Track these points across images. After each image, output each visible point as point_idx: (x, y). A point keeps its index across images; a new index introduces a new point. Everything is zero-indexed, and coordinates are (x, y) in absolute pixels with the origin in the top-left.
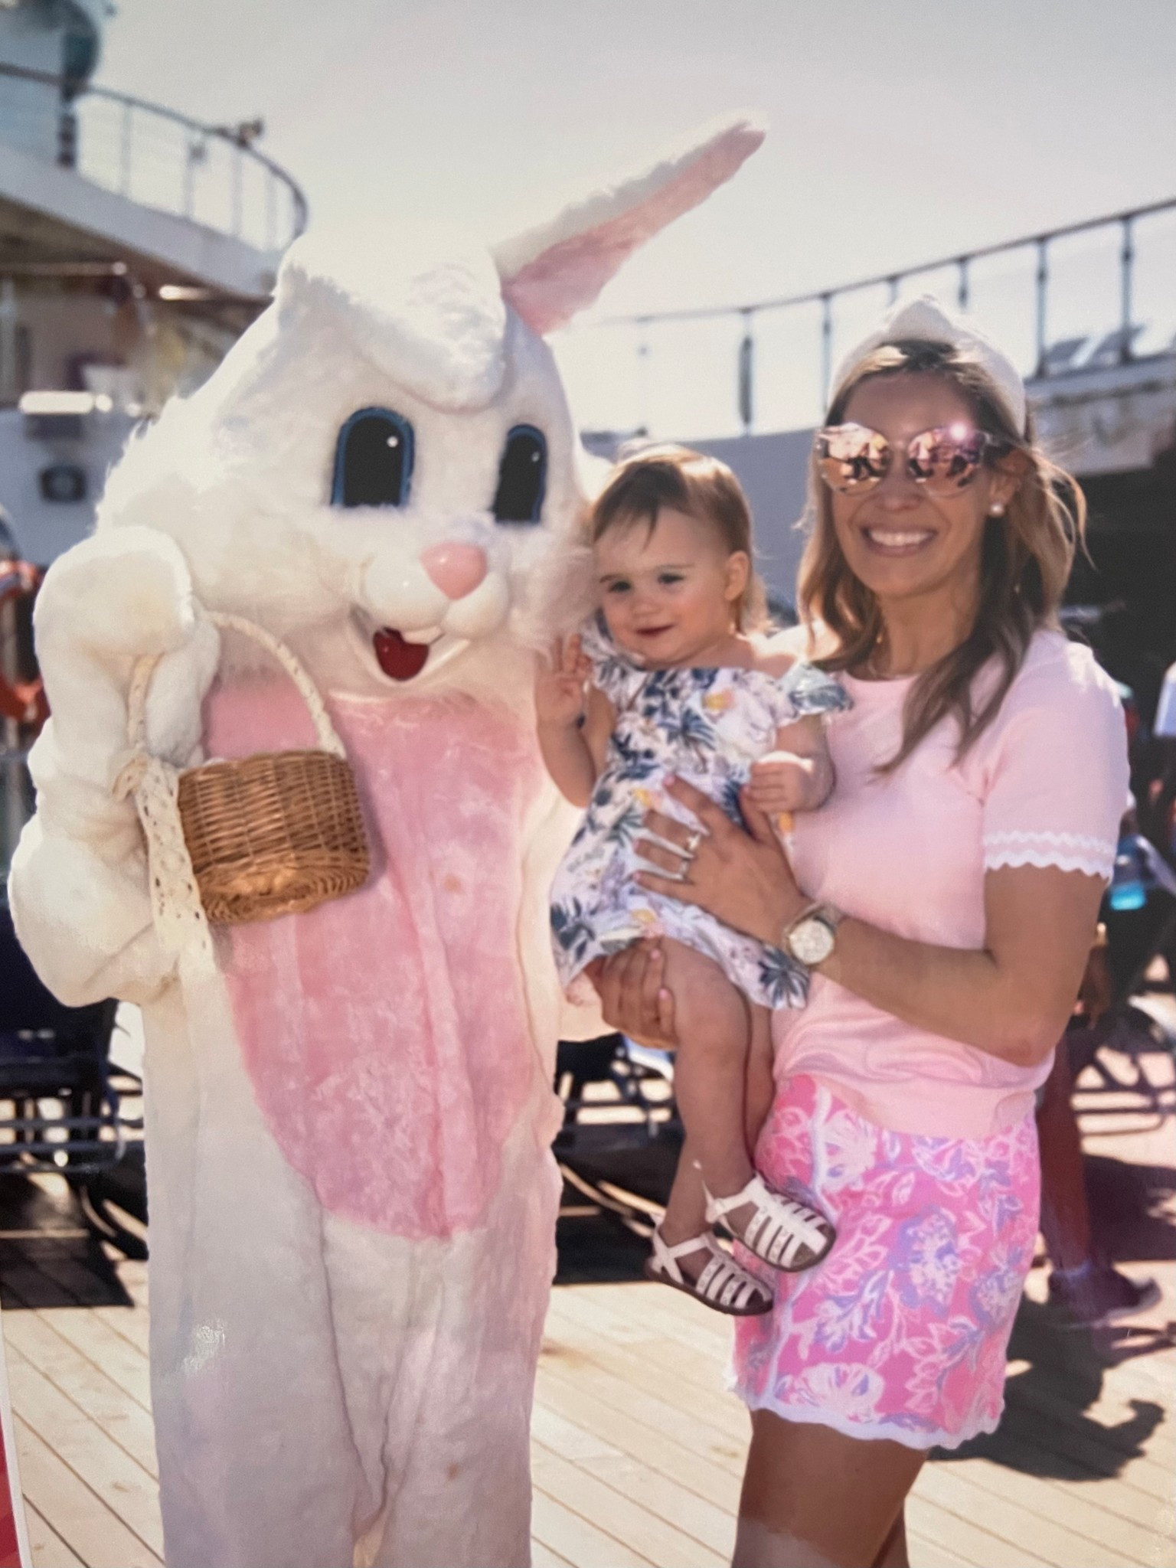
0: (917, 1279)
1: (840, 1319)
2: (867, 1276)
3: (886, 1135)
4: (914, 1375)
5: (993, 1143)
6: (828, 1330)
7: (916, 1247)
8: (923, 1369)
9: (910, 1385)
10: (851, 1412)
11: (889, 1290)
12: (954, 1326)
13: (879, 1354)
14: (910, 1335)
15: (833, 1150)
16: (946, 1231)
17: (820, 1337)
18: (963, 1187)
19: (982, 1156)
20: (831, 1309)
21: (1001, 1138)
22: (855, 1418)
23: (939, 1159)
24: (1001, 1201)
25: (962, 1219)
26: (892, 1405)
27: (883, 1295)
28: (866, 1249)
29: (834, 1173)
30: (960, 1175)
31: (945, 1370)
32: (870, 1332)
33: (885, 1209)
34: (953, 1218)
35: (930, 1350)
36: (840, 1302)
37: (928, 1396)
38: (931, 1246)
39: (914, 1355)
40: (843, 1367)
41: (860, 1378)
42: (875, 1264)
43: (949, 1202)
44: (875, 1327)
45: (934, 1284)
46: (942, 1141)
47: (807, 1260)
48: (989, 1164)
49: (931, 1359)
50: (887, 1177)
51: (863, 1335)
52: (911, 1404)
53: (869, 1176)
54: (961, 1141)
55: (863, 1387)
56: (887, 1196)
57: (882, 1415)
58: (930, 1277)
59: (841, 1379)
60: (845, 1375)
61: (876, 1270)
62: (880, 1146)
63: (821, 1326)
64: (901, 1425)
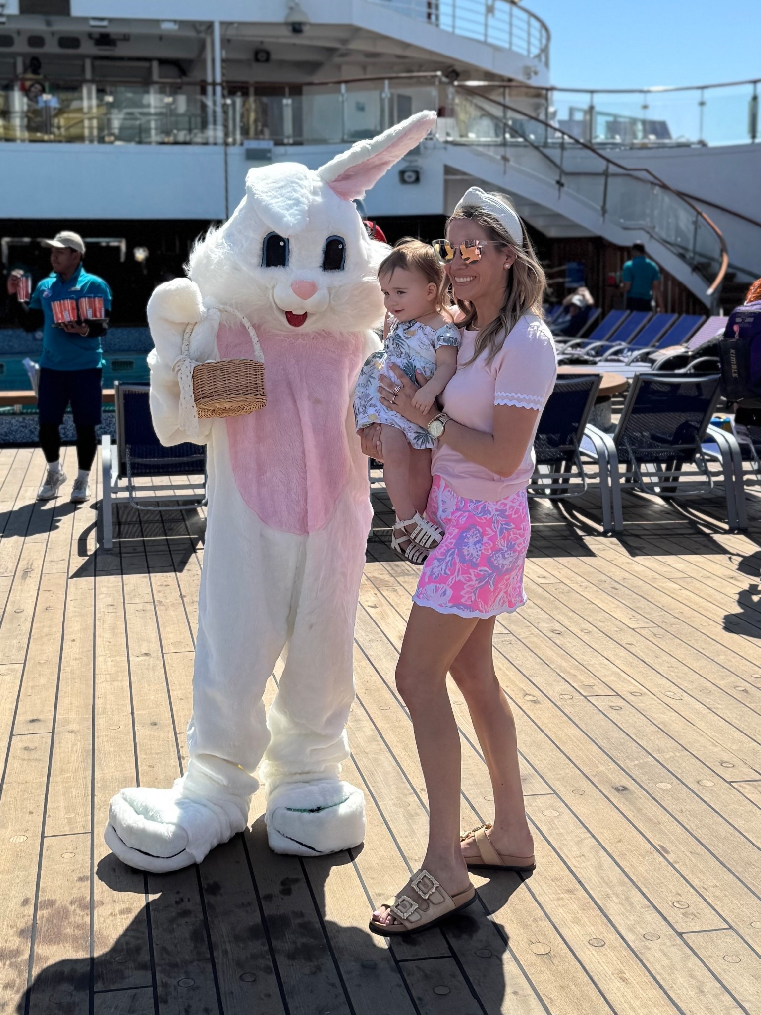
0: (466, 553)
1: (439, 566)
2: (448, 551)
3: (459, 498)
4: (464, 589)
5: (500, 502)
6: (434, 571)
7: (466, 540)
8: (467, 587)
9: (462, 593)
10: (440, 603)
11: (456, 557)
12: (480, 571)
13: (451, 581)
14: (462, 574)
15: (444, 502)
16: (478, 535)
17: (432, 573)
18: (485, 519)
19: (494, 507)
20: (436, 563)
21: (503, 501)
22: (441, 605)
23: (477, 508)
24: (502, 524)
25: (485, 531)
26: (456, 600)
27: (453, 558)
28: (449, 541)
29: (444, 511)
30: (485, 514)
31: (477, 588)
32: (449, 573)
33: (457, 526)
34: (481, 530)
35: (470, 580)
36: (439, 560)
37: (470, 598)
38: (472, 541)
39: (464, 581)
40: (438, 585)
41: (444, 590)
42: (451, 546)
43: (479, 524)
44: (449, 570)
45: (472, 554)
46: (479, 501)
47: (435, 544)
48: (497, 510)
49: (471, 583)
50: (458, 514)
51: (445, 573)
52: (463, 600)
53: (453, 513)
54: (486, 502)
55: (445, 593)
56: (458, 521)
57: (451, 604)
58: (471, 552)
59: (437, 590)
60: (439, 588)
61: (451, 549)
62: (458, 502)
63: (433, 569)
64: (460, 608)
